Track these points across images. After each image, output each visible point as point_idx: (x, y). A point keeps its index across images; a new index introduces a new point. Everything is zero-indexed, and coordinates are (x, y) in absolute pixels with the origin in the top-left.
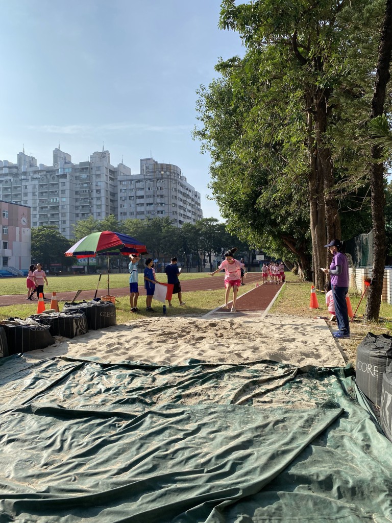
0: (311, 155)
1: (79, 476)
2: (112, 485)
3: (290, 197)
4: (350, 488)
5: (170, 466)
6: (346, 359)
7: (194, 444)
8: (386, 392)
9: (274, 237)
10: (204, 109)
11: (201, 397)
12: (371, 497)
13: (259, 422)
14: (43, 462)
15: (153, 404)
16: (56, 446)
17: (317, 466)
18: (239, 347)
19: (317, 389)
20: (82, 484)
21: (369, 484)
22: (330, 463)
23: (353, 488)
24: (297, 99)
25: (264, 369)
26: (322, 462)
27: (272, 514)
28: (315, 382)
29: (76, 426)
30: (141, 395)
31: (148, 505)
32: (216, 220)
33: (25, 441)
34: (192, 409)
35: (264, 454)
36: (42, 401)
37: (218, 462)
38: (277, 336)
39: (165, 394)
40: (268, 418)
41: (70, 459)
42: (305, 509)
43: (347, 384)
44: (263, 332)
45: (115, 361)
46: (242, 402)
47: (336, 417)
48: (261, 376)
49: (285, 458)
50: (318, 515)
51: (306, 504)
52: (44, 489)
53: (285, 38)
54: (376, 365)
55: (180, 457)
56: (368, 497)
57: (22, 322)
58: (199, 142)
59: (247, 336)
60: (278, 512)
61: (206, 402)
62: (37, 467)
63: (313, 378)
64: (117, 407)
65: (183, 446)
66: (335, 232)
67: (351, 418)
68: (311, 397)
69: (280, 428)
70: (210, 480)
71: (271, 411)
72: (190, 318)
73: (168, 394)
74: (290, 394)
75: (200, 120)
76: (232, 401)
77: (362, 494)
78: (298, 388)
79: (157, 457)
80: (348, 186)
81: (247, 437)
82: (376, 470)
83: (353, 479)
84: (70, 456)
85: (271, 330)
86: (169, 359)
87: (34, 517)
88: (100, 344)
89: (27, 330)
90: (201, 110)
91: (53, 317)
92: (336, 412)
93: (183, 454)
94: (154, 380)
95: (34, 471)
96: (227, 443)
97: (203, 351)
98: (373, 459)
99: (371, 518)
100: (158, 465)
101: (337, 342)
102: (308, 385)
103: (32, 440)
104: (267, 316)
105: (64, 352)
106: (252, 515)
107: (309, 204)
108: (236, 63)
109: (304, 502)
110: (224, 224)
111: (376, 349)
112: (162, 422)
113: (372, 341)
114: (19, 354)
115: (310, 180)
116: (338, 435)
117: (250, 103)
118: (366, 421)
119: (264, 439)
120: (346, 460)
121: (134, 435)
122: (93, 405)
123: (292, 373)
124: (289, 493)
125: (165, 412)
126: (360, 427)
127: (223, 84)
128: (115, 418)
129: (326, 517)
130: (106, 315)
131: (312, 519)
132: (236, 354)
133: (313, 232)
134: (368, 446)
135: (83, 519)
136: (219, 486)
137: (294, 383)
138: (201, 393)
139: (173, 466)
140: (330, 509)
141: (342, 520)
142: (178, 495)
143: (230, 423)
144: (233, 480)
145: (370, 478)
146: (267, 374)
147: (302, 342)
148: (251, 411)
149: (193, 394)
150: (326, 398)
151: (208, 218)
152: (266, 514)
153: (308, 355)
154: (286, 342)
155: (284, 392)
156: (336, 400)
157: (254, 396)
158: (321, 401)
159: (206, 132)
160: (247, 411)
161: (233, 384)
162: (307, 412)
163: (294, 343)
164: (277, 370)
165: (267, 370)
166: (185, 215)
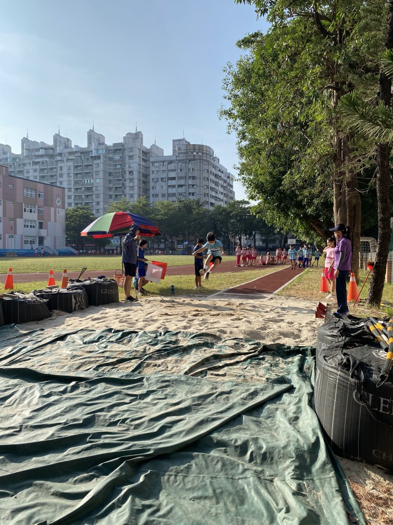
4: (260, 454)
7: (136, 408)
8: (317, 368)
10: (230, 87)
11: (160, 368)
12: (279, 463)
13: (205, 392)
17: (240, 433)
21: (280, 451)
22: (253, 431)
23: (265, 454)
25: (233, 346)
26: (247, 429)
27: (179, 472)
28: (278, 360)
32: (248, 203)
35: (195, 420)
37: (151, 424)
40: (216, 389)
42: (213, 469)
43: (308, 363)
46: (196, 373)
49: (212, 424)
51: (216, 464)
56: (277, 462)
58: (226, 121)
60: (187, 469)
63: (278, 356)
65: (126, 409)
66: (355, 215)
67: (296, 393)
68: (267, 372)
69: (223, 398)
71: (222, 384)
74: (247, 369)
75: (227, 99)
76: (187, 372)
77: (272, 460)
78: (258, 364)
81: (186, 404)
82: (292, 439)
83: (268, 445)
90: (227, 89)
91: (54, 292)
92: (284, 386)
93: (122, 415)
96: (167, 409)
98: (295, 429)
99: (272, 481)
102: (269, 361)
104: (272, 299)
108: (258, 39)
113: (335, 321)
114: (13, 325)
115: (335, 161)
116: (275, 407)
117: (270, 80)
118: (304, 396)
119: (202, 408)
124: (203, 455)
126: (297, 399)
129: (230, 477)
130: (107, 292)
131: (215, 478)
133: (336, 218)
134: (297, 418)
136: (141, 445)
137: (256, 359)
138: (160, 364)
140: (236, 470)
141: (243, 480)
143: (178, 392)
144: (157, 440)
146: (234, 350)
147: (288, 323)
149: (152, 364)
150: (281, 374)
151: (239, 200)
152: (174, 471)
153: (286, 335)
154: (271, 322)
155: (242, 367)
156: (289, 377)
157: (210, 369)
158: (274, 377)
159: (233, 111)
160: (199, 382)
161: (195, 358)
162: (256, 385)
163: (279, 324)
164: (246, 347)
165: (236, 346)
166: (217, 197)
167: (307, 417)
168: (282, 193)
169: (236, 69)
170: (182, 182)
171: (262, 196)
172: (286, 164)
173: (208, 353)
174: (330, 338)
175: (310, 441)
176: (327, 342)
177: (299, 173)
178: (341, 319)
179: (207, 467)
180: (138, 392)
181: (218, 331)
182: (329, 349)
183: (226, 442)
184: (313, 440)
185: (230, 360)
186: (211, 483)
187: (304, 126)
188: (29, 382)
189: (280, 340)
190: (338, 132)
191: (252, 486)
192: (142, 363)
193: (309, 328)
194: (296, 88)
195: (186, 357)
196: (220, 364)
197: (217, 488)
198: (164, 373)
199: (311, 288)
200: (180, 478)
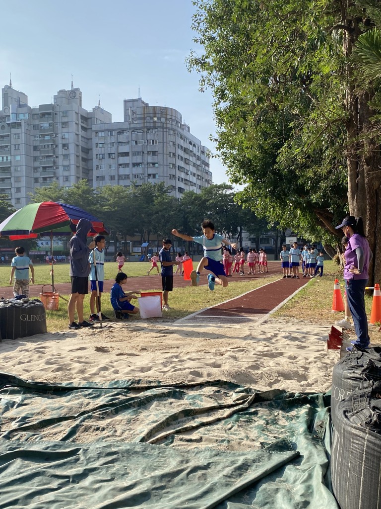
7: (67, 496)
8: (334, 428)
11: (104, 432)
25: (212, 395)
28: (276, 414)
32: (230, 188)
38: (260, 347)
40: (187, 461)
43: (319, 417)
46: (157, 439)
47: (281, 463)
54: (349, 389)
58: (198, 74)
61: (108, 439)
63: (277, 408)
65: (52, 498)
66: (377, 203)
67: (304, 463)
68: (262, 434)
71: (196, 454)
74: (232, 430)
75: (199, 43)
76: (144, 438)
78: (249, 421)
81: (143, 488)
90: (199, 29)
92: (286, 455)
96: (114, 496)
102: (265, 417)
104: (266, 322)
111: (354, 367)
113: (356, 356)
116: (274, 487)
118: (316, 468)
119: (167, 493)
123: (246, 401)
126: (305, 477)
130: (29, 318)
134: (306, 503)
137: (245, 414)
138: (105, 427)
143: (131, 469)
146: (214, 401)
147: (290, 358)
149: (93, 428)
150: (282, 436)
151: (218, 184)
153: (287, 376)
154: (265, 358)
155: (225, 427)
156: (293, 440)
157: (178, 432)
158: (271, 440)
159: (207, 60)
160: (162, 452)
161: (156, 415)
162: (245, 455)
163: (275, 359)
164: (231, 396)
165: (216, 396)
166: (187, 180)
167: (321, 502)
168: (277, 173)
170: (138, 159)
171: (250, 178)
172: (281, 133)
173: (176, 406)
174: (350, 382)
176: (347, 387)
177: (299, 146)
178: (365, 353)
180: (71, 472)
181: (191, 373)
182: (351, 399)
185: (208, 416)
187: (306, 80)
189: (279, 384)
190: (352, 88)
192: (77, 426)
193: (319, 364)
194: (294, 28)
195: (143, 414)
196: (194, 424)
198: (111, 440)
199: (319, 305)
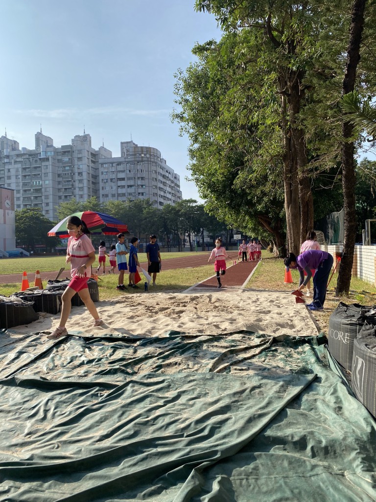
0: (285, 136)
1: (62, 443)
2: (95, 451)
3: (265, 178)
4: (323, 448)
5: (151, 432)
6: (319, 329)
7: (174, 410)
8: (357, 356)
9: (251, 216)
10: (182, 92)
11: (181, 366)
12: (343, 456)
13: (236, 388)
14: (26, 431)
15: (134, 373)
16: (39, 416)
17: (292, 428)
18: (217, 319)
19: (292, 357)
20: (65, 451)
21: (341, 443)
22: (304, 425)
23: (326, 448)
24: (271, 81)
25: (241, 339)
26: (296, 424)
27: (249, 474)
28: (290, 350)
29: (59, 396)
30: (123, 366)
31: (129, 469)
32: (195, 202)
33: (9, 412)
34: (172, 378)
35: (242, 418)
36: (26, 374)
37: (198, 427)
38: (253, 308)
39: (146, 364)
40: (245, 384)
41: (53, 428)
42: (281, 468)
43: (320, 351)
44: (240, 305)
45: (98, 334)
46: (220, 370)
47: (310, 382)
48: (238, 345)
49: (262, 421)
50: (293, 474)
51: (281, 464)
52: (27, 457)
53: (260, 22)
54: (347, 332)
55: (161, 423)
56: (340, 455)
57: (6, 299)
59: (225, 309)
60: (255, 471)
61: (185, 371)
62: (21, 436)
63: (287, 346)
64: (99, 378)
66: (308, 210)
67: (324, 382)
68: (286, 364)
69: (257, 393)
70: (189, 444)
71: (248, 378)
72: (171, 294)
73: (149, 364)
74: (266, 362)
75: (178, 103)
76: (211, 369)
77: (335, 453)
78: (274, 356)
79: (138, 424)
80: (320, 165)
81: (224, 402)
82: (348, 430)
83: (326, 439)
84: (53, 425)
85: (248, 303)
86: (149, 331)
87: (18, 484)
88: (83, 319)
89: (11, 306)
90: (179, 94)
91: (36, 294)
92: (309, 377)
93: (164, 420)
94: (135, 352)
95: (17, 440)
96: (206, 409)
97: (182, 323)
98: (345, 420)
99: (343, 475)
100: (140, 431)
101: (310, 313)
102: (283, 353)
103: (15, 411)
104: (244, 291)
105: (48, 327)
106: (230, 475)
107: (283, 184)
108: (213, 47)
109: (280, 462)
110: (202, 205)
111: (347, 317)
112: (142, 391)
113: (343, 310)
114: (3, 330)
115: (284, 161)
116: (312, 398)
117: (227, 85)
118: (338, 385)
119: (241, 405)
120: (319, 422)
121: (116, 403)
122: (75, 376)
123: (267, 342)
124: (265, 454)
125: (145, 381)
126: (332, 390)
127: (200, 68)
128: (97, 388)
129: (301, 475)
131: (287, 477)
132: (214, 325)
133: (287, 211)
134: (340, 408)
135: (66, 485)
136: (198, 449)
137: (270, 351)
138: (180, 362)
139: (154, 431)
140: (304, 467)
141: (316, 477)
142: (158, 459)
143: (208, 390)
144: (211, 443)
145: (341, 438)
146: (244, 344)
147: (278, 314)
148: (228, 378)
149: (172, 363)
150: (301, 365)
151: (187, 199)
152: (243, 474)
153: (282, 326)
154: (262, 314)
155: (260, 360)
156: (309, 367)
157: (232, 364)
158: (295, 368)
159: (184, 115)
160: (226, 378)
162: (282, 378)
163: (269, 315)
164: (254, 340)
165: (244, 340)
166: (165, 197)
169: (186, 75)
170: (131, 183)
174: (348, 326)
175: (366, 430)
176: (345, 330)
178: (349, 308)
179: (274, 467)
183: (283, 439)
184: (369, 430)
185: (246, 353)
186: (286, 483)
188: (47, 392)
189: (281, 331)
191: (328, 482)
196: (239, 359)
197: (294, 488)
198: (188, 372)
200: (252, 481)
